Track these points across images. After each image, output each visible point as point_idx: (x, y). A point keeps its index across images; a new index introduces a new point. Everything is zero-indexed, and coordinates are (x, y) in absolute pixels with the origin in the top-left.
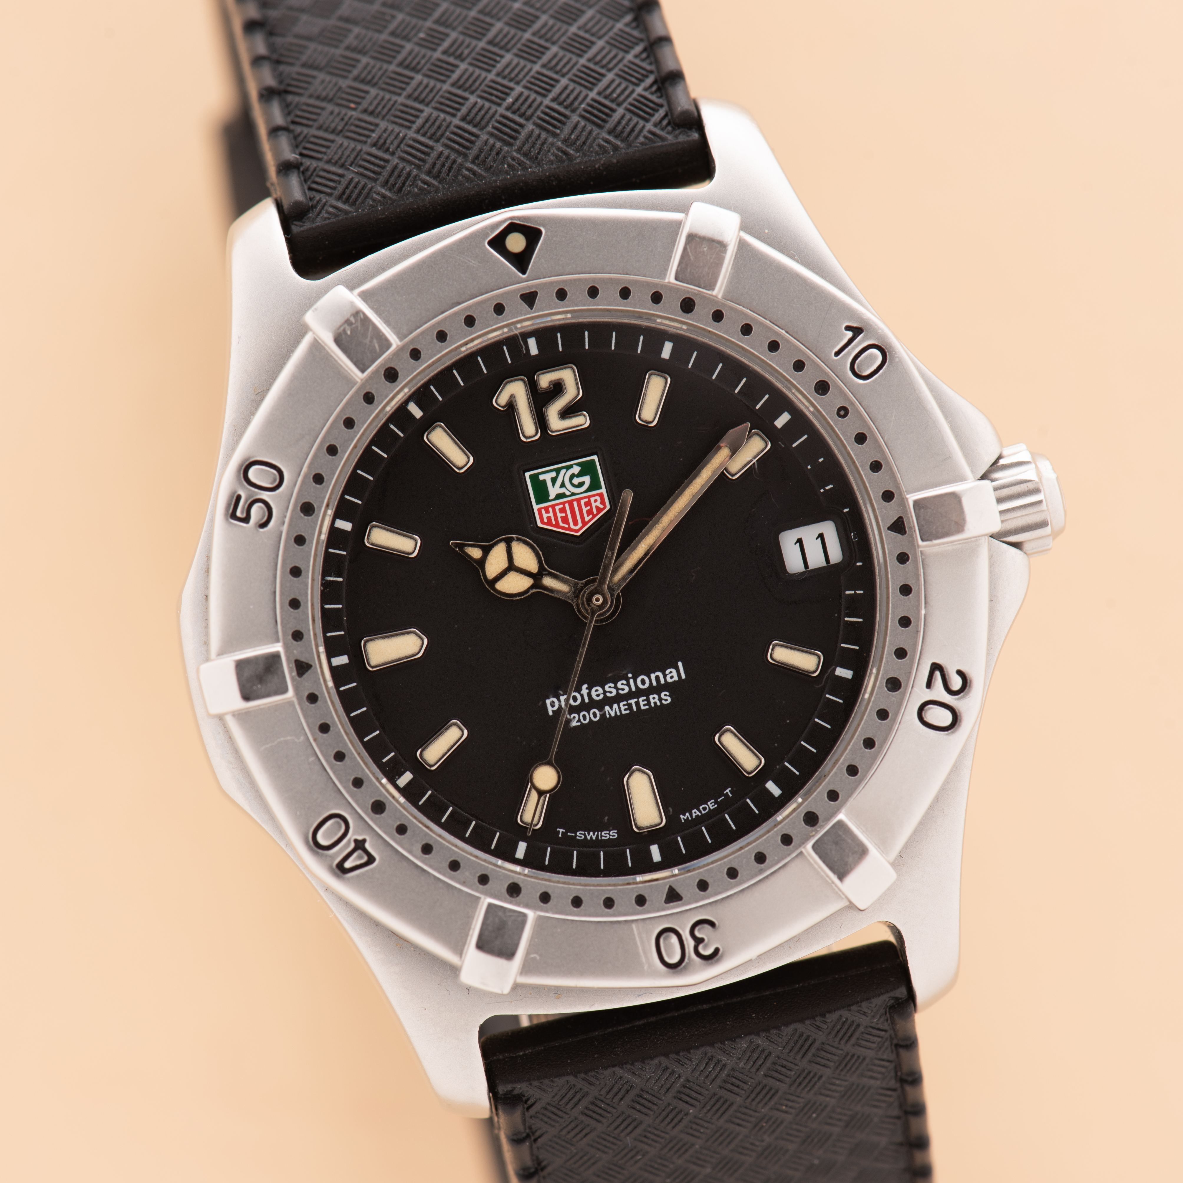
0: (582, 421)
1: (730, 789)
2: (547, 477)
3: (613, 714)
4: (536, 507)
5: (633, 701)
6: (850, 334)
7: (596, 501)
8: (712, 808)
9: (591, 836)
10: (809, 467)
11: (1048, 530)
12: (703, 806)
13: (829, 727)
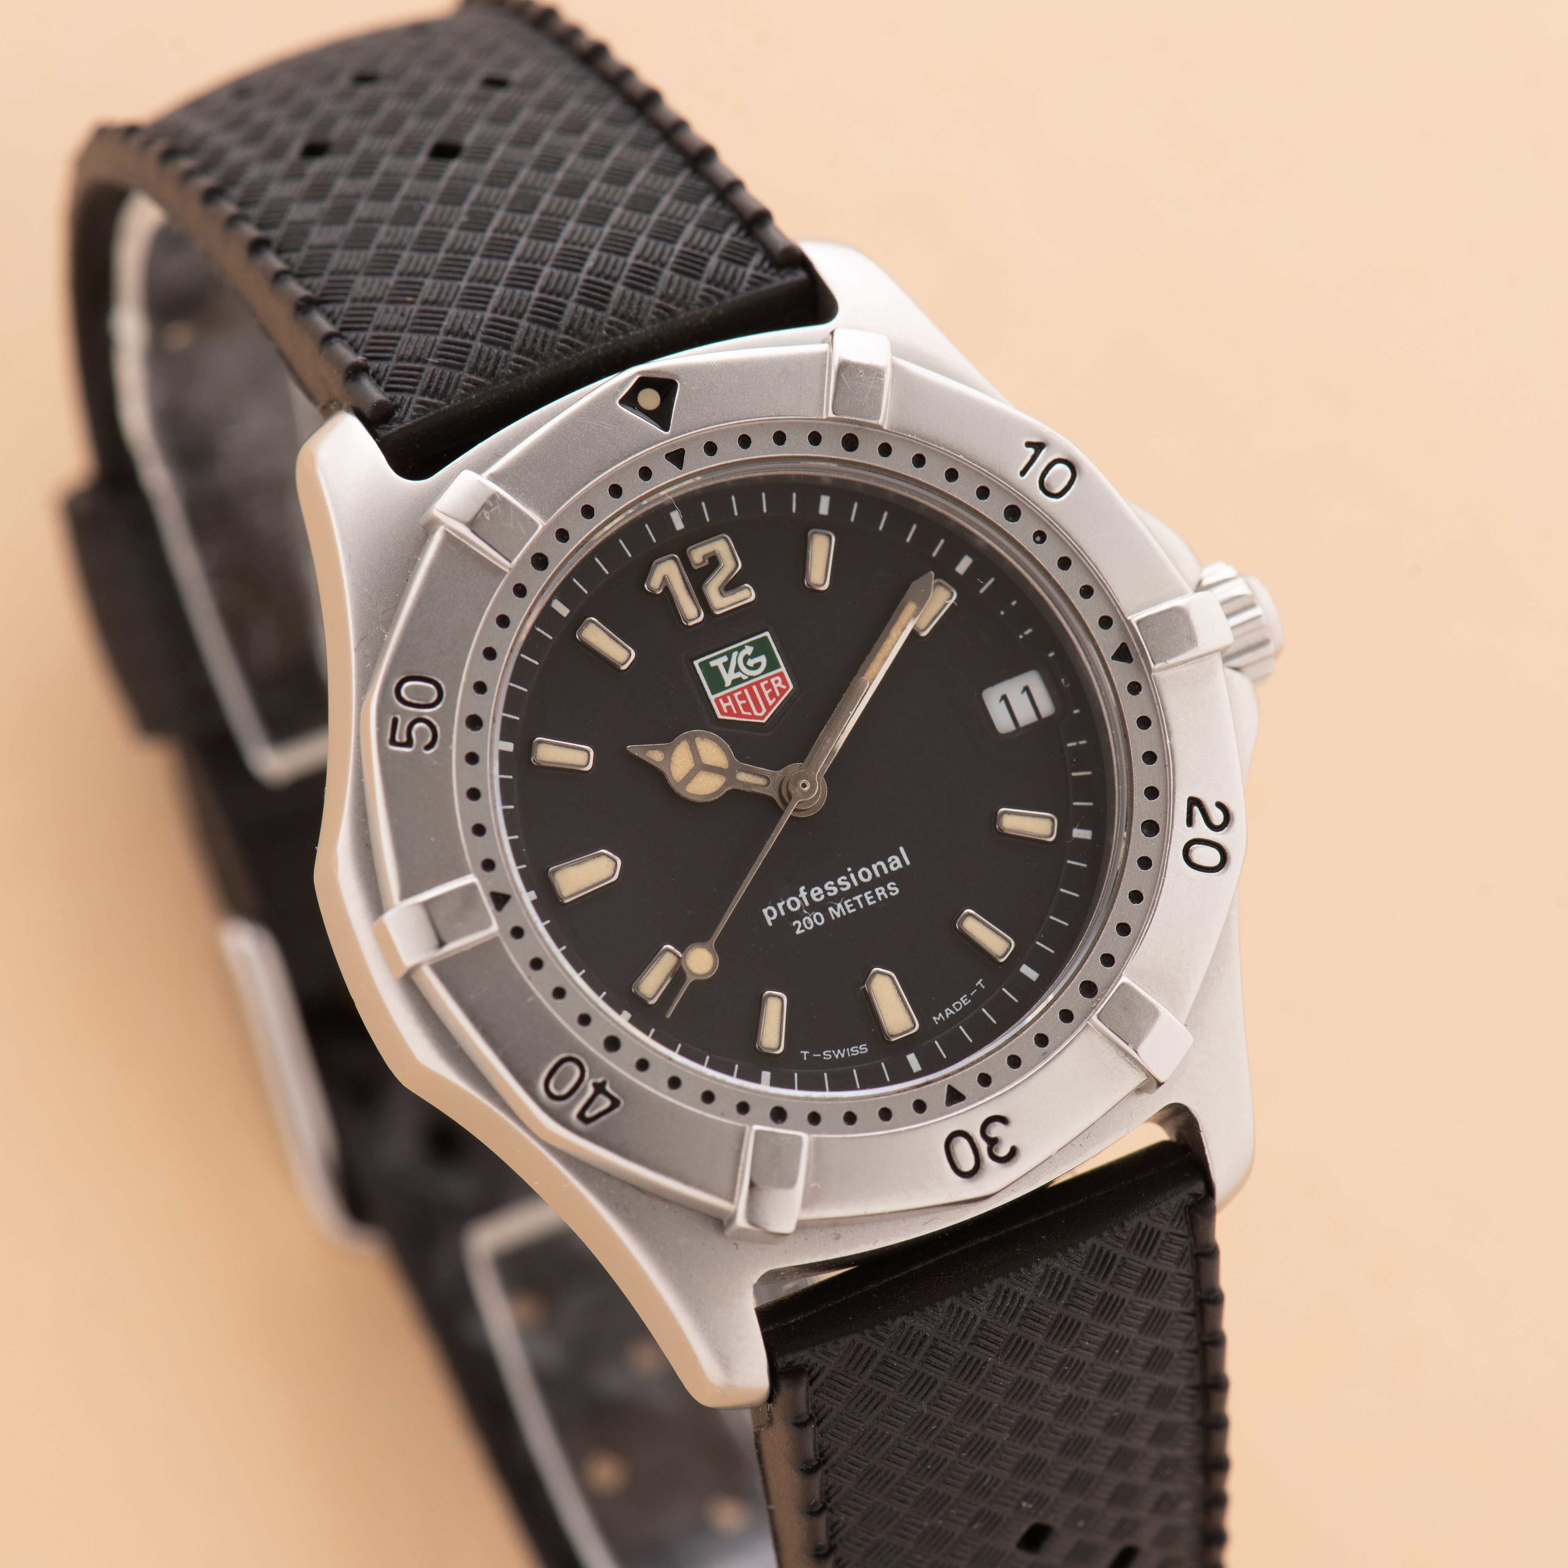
0: (747, 595)
1: (981, 980)
2: (719, 663)
3: (838, 915)
4: (712, 698)
5: (857, 898)
6: (1031, 451)
7: (777, 682)
8: (965, 1004)
9: (839, 1054)
10: (1002, 613)
11: (1270, 649)
12: (956, 1003)
13: (1077, 895)
